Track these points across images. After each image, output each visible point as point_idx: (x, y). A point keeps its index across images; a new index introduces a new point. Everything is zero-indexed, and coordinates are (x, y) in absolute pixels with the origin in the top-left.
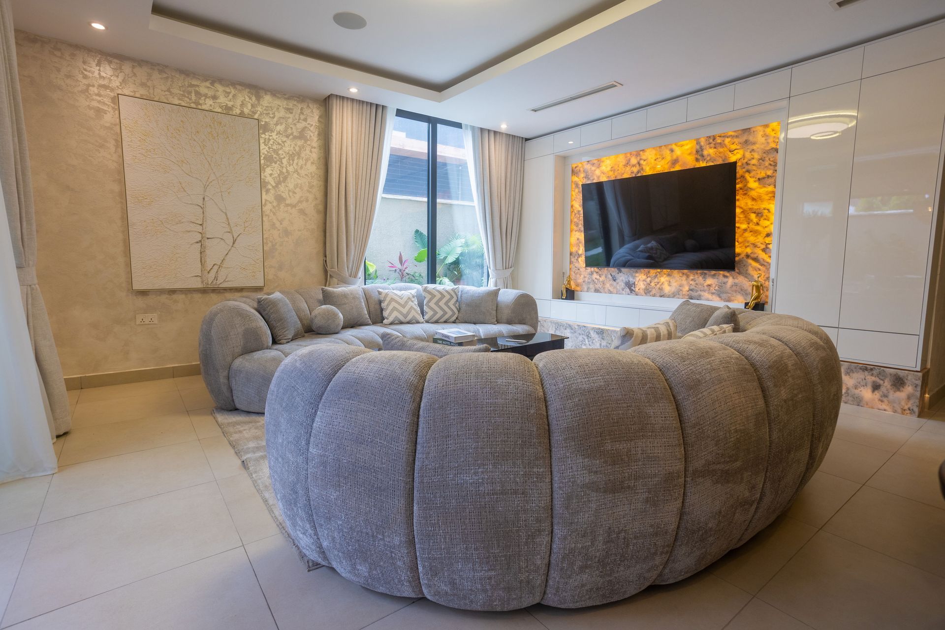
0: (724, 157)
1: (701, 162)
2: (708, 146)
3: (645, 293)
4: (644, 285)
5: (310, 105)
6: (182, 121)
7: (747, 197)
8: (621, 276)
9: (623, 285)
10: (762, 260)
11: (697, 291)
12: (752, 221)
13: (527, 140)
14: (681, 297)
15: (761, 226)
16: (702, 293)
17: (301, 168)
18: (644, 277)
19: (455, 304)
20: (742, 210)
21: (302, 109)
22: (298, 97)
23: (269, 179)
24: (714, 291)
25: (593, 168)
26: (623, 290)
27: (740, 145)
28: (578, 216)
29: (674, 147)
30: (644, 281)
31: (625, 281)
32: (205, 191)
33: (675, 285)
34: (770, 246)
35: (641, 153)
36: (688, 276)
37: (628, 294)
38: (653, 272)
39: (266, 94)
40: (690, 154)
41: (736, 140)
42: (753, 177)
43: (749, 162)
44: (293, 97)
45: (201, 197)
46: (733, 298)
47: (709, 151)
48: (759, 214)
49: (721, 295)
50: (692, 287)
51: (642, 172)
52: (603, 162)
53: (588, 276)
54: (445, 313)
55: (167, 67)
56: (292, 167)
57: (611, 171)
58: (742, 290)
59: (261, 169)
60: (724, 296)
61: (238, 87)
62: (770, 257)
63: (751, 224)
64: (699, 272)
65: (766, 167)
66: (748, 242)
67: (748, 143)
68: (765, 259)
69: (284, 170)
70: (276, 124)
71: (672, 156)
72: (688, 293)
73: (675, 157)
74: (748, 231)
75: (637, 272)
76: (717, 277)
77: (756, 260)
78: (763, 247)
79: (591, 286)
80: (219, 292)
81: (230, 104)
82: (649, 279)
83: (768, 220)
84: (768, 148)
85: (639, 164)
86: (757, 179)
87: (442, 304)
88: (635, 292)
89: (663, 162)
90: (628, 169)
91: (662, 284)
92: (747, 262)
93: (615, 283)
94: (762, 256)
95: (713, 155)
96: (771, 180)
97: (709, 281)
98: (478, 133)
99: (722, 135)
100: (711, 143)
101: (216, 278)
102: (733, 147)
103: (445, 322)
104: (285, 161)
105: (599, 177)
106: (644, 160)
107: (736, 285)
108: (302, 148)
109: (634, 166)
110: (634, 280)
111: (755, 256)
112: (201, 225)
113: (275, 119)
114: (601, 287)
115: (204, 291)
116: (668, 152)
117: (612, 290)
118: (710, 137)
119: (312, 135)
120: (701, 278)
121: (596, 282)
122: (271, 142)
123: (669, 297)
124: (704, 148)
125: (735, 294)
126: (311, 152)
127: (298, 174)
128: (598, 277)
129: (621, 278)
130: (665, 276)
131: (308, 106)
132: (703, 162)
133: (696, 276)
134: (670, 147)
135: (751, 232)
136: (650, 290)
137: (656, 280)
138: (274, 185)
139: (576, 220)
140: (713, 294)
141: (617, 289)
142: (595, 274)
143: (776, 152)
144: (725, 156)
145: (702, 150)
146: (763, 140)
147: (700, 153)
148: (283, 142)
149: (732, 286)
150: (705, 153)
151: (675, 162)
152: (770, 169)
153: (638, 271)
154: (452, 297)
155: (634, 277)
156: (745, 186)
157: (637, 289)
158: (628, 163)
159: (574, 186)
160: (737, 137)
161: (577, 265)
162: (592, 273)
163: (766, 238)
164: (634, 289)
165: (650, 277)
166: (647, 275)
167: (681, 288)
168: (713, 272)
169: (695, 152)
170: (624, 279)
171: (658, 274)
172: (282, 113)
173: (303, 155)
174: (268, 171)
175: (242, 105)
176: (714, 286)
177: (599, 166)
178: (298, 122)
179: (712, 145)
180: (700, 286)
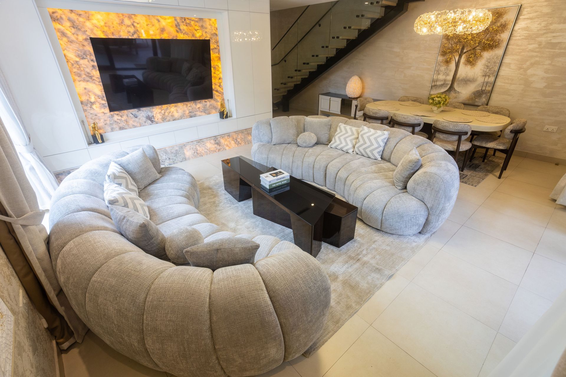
1: (180, 34)
3: (163, 121)
4: (161, 116)
8: (141, 113)
9: (144, 119)
10: (219, 91)
11: (193, 112)
14: (186, 117)
15: (217, 74)
16: (196, 113)
18: (160, 111)
24: (202, 110)
26: (145, 123)
28: (78, 66)
29: (159, 18)
30: (159, 113)
31: (145, 116)
33: (180, 112)
34: (221, 84)
35: (133, 16)
36: (187, 105)
37: (150, 124)
38: (165, 106)
40: (172, 26)
41: (197, 24)
46: (211, 112)
47: (183, 27)
48: (214, 68)
49: (206, 112)
50: (190, 111)
51: (137, 32)
52: (92, 15)
53: (109, 119)
57: (106, 26)
58: (214, 107)
60: (207, 112)
62: (222, 89)
64: (192, 102)
65: (213, 43)
67: (203, 27)
68: (220, 90)
71: (159, 25)
72: (189, 114)
73: (162, 26)
76: (202, 103)
77: (217, 91)
78: (219, 84)
79: (115, 126)
82: (163, 112)
83: (219, 71)
84: (213, 33)
85: (133, 25)
88: (155, 121)
89: (153, 28)
90: (124, 28)
91: (173, 112)
93: (137, 119)
94: (219, 89)
95: (186, 30)
96: (217, 51)
97: (198, 106)
99: (189, 18)
100: (183, 22)
102: (197, 28)
105: (92, 30)
106: (138, 24)
107: (211, 105)
109: (128, 26)
110: (153, 114)
111: (216, 89)
114: (124, 124)
116: (156, 22)
117: (135, 124)
118: (182, 18)
120: (194, 105)
121: (119, 122)
123: (178, 119)
124: (180, 24)
125: (213, 110)
128: (120, 118)
129: (141, 115)
130: (173, 107)
132: (181, 34)
133: (191, 104)
134: (156, 17)
135: (213, 77)
136: (165, 118)
137: (168, 111)
139: (75, 70)
140: (201, 112)
141: (140, 123)
142: (115, 116)
143: (216, 36)
144: (193, 33)
145: (179, 25)
146: (209, 27)
147: (178, 27)
149: (209, 106)
150: (181, 28)
151: (163, 30)
152: (215, 44)
153: (154, 107)
155: (152, 112)
157: (156, 120)
158: (122, 23)
159: (59, 34)
160: (197, 22)
161: (92, 112)
162: (112, 116)
163: (219, 80)
164: (154, 120)
165: (163, 110)
166: (161, 109)
167: (184, 113)
168: (199, 101)
169: (175, 26)
170: (144, 115)
171: (168, 107)
176: (201, 108)
177: (88, 19)
180: (195, 109)
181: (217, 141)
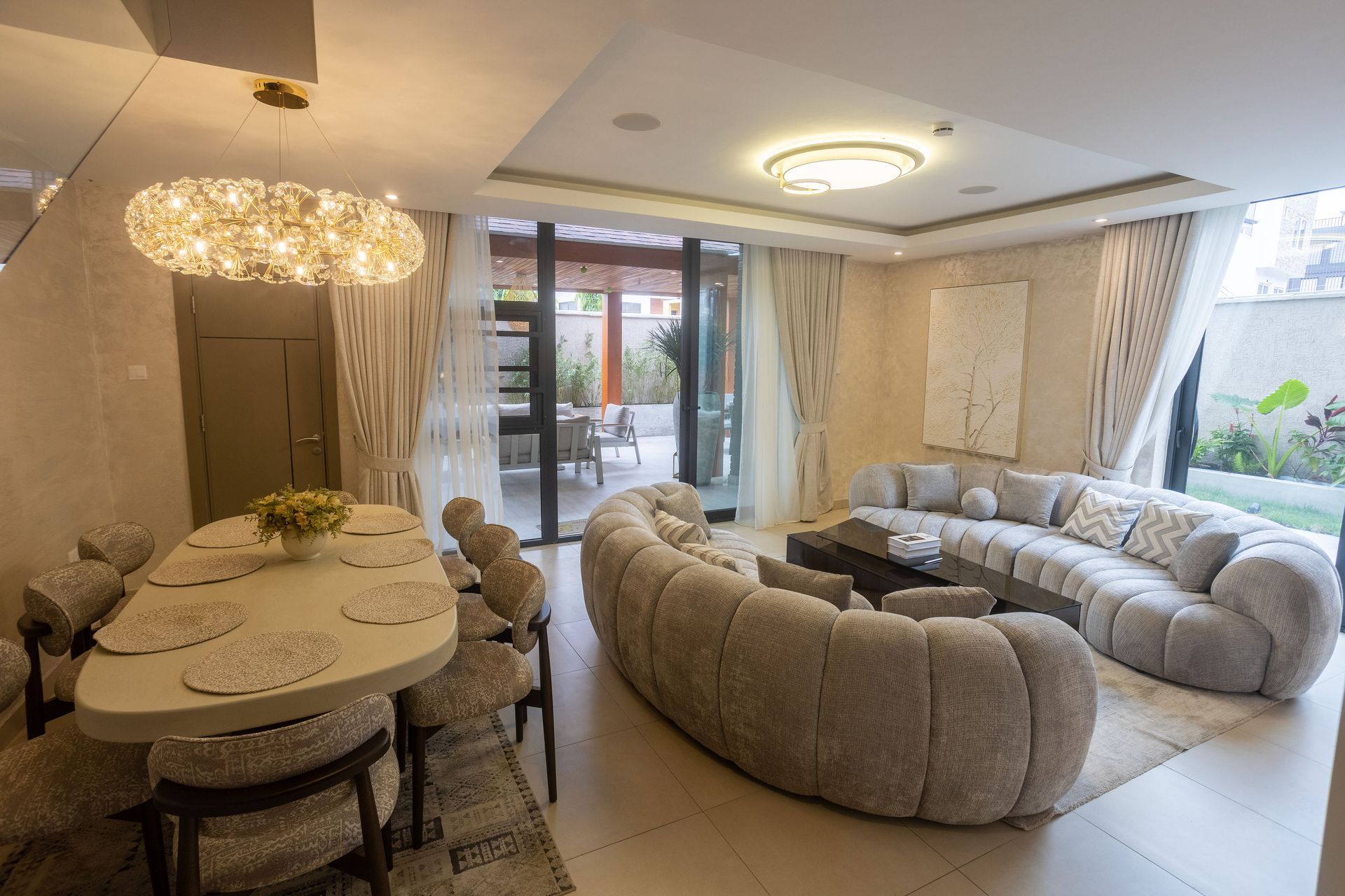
6: (967, 299)
19: (1175, 540)
22: (1082, 239)
32: (976, 361)
39: (1046, 249)
44: (1075, 240)
45: (973, 366)
54: (1150, 547)
70: (1053, 279)
80: (978, 456)
81: (1010, 270)
101: (975, 443)
112: (969, 392)
113: (1052, 273)
115: (968, 454)
154: (1177, 526)
172: (1061, 263)
175: (1021, 267)
178: (1078, 269)
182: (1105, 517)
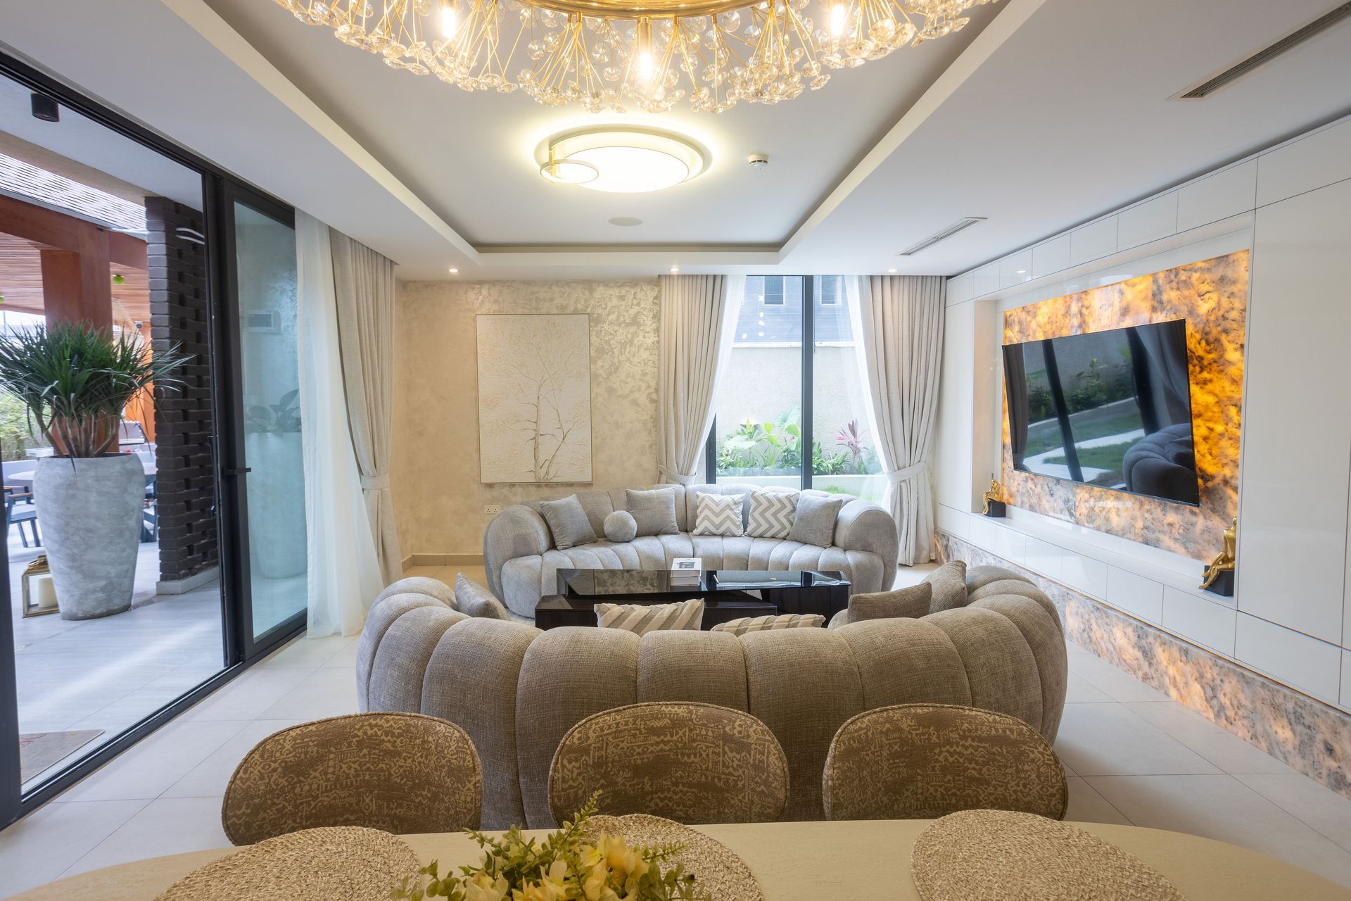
0: (1190, 305)
1: (1159, 313)
2: (1168, 286)
3: (1088, 523)
4: (1087, 509)
5: (644, 288)
6: (523, 328)
7: (1224, 377)
8: (1059, 490)
9: (1061, 505)
11: (1154, 532)
12: (1231, 419)
13: (948, 278)
14: (1133, 537)
16: (1161, 536)
17: (634, 356)
18: (1087, 496)
19: (786, 516)
20: (1216, 400)
21: (635, 293)
22: (631, 283)
23: (602, 372)
24: (1178, 536)
25: (1029, 318)
26: (1061, 513)
27: (1212, 285)
29: (1122, 287)
30: (1086, 502)
31: (1063, 499)
32: (539, 390)
33: (1125, 515)
35: (1083, 296)
36: (1142, 504)
37: (1068, 521)
38: (1097, 490)
39: (599, 286)
40: (1145, 299)
41: (1207, 276)
42: (1233, 342)
43: (1226, 315)
45: (537, 396)
46: (1204, 553)
47: (1171, 295)
49: (1188, 545)
50: (1148, 524)
52: (1039, 308)
53: (1022, 484)
54: (771, 526)
55: (513, 281)
56: (623, 356)
57: (1048, 323)
59: (592, 361)
60: (1191, 546)
61: (573, 285)
63: (1230, 425)
64: (1157, 500)
66: (1226, 456)
67: (1225, 281)
69: (616, 361)
70: (608, 315)
71: (1121, 302)
72: (1143, 532)
73: (1125, 303)
74: (1226, 438)
75: (1078, 486)
76: (1181, 512)
79: (1025, 500)
80: (552, 487)
81: (565, 303)
82: (1093, 501)
85: (1081, 314)
86: (1238, 346)
87: (768, 514)
88: (1076, 518)
89: (1110, 314)
90: (1067, 322)
91: (1109, 510)
92: (1225, 492)
93: (1052, 499)
95: (1175, 302)
97: (1172, 517)
98: (867, 283)
99: (1188, 268)
100: (1171, 282)
101: (547, 473)
102: (1203, 288)
103: (773, 537)
104: (616, 351)
105: (1034, 332)
106: (1087, 308)
107: (1207, 530)
108: (635, 334)
109: (1074, 317)
110: (1075, 500)
112: (535, 423)
113: (608, 309)
114: (1036, 503)
115: (538, 485)
116: (1118, 295)
117: (1048, 509)
118: (1171, 271)
119: (645, 319)
120: (1159, 510)
121: (1031, 495)
122: (603, 334)
123: (1117, 534)
124: (1163, 289)
125: (1207, 547)
126: (644, 337)
127: (630, 363)
128: (1033, 487)
129: (1059, 494)
130: (1113, 498)
131: (642, 289)
132: (1161, 315)
133: (1154, 507)
134: (1118, 287)
135: (1230, 439)
136: (1094, 517)
137: (1102, 504)
138: (605, 376)
140: (1177, 540)
141: (1055, 510)
142: (1030, 480)
144: (1193, 304)
145: (1161, 293)
147: (1158, 297)
148: (615, 331)
149: (1204, 531)
150: (1165, 297)
151: (1125, 313)
154: (784, 506)
155: (1074, 494)
156: (1221, 356)
157: (1078, 514)
158: (1068, 312)
160: (1209, 270)
162: (1026, 480)
164: (1074, 513)
165: (1093, 497)
166: (1090, 492)
167: (1133, 522)
168: (1176, 504)
169: (1150, 296)
170: (1063, 496)
171: (1104, 493)
172: (615, 301)
173: (635, 342)
174: (600, 363)
175: (577, 301)
176: (1177, 526)
177: (1035, 316)
178: (631, 308)
179: (1174, 284)
180: (1158, 524)
181: (1144, 642)
182: (728, 512)
